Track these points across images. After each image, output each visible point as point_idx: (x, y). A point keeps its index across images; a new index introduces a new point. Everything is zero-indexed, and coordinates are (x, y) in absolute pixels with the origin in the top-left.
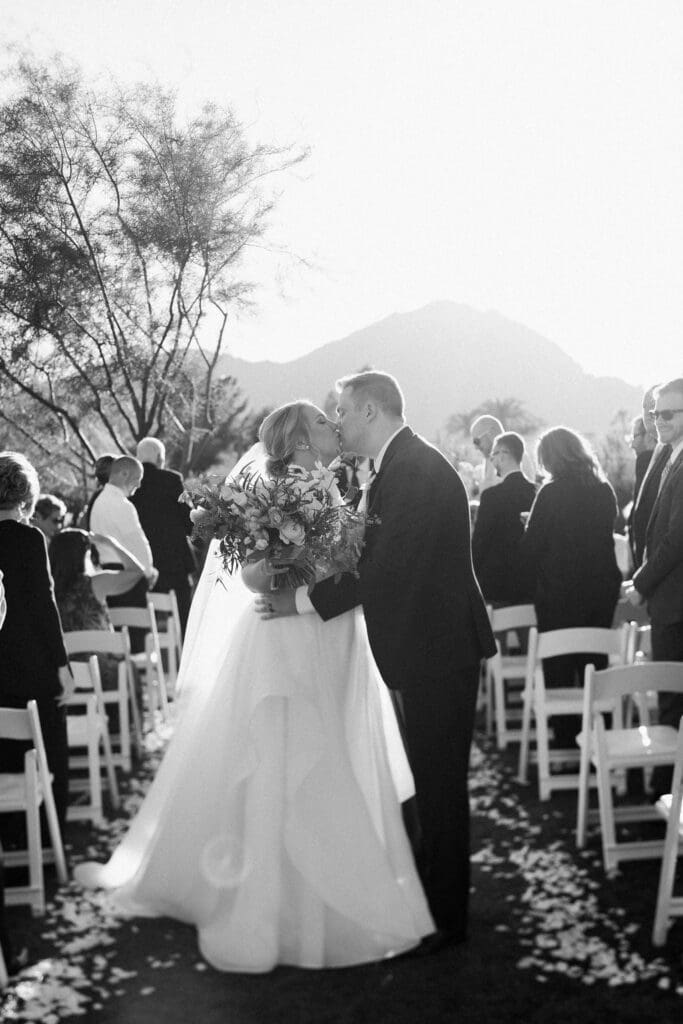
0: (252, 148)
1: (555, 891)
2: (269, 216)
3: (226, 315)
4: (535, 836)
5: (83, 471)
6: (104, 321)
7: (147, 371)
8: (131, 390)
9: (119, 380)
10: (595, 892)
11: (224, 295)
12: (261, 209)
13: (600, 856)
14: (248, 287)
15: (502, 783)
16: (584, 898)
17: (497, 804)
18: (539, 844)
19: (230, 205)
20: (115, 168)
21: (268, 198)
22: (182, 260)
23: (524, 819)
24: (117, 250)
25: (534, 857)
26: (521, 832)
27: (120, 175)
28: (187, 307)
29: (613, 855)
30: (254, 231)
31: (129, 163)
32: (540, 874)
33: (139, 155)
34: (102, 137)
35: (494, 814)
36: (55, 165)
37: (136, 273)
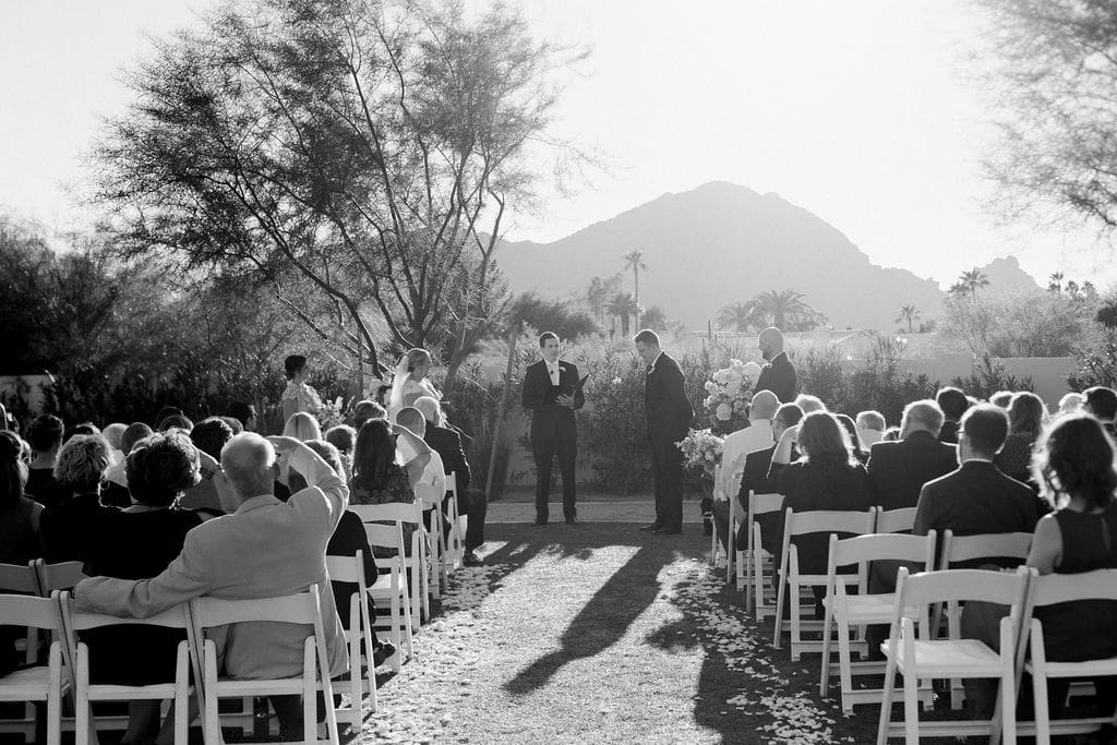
0: (535, 46)
1: (798, 724)
2: (549, 112)
3: (502, 205)
4: (784, 687)
5: (360, 356)
6: (384, 207)
7: (427, 258)
8: (409, 278)
9: (397, 266)
10: (831, 726)
11: (503, 185)
12: (543, 103)
13: (839, 703)
14: (526, 178)
15: (757, 647)
16: (822, 730)
17: (752, 663)
18: (788, 692)
19: (512, 100)
20: (401, 57)
21: (549, 92)
22: (465, 150)
23: (775, 675)
24: (397, 137)
25: (781, 701)
26: (771, 683)
27: (406, 65)
28: (467, 196)
29: (850, 699)
30: (536, 125)
31: (414, 52)
32: (785, 713)
33: (424, 45)
34: (390, 27)
35: (749, 670)
36: (345, 55)
37: (415, 160)
